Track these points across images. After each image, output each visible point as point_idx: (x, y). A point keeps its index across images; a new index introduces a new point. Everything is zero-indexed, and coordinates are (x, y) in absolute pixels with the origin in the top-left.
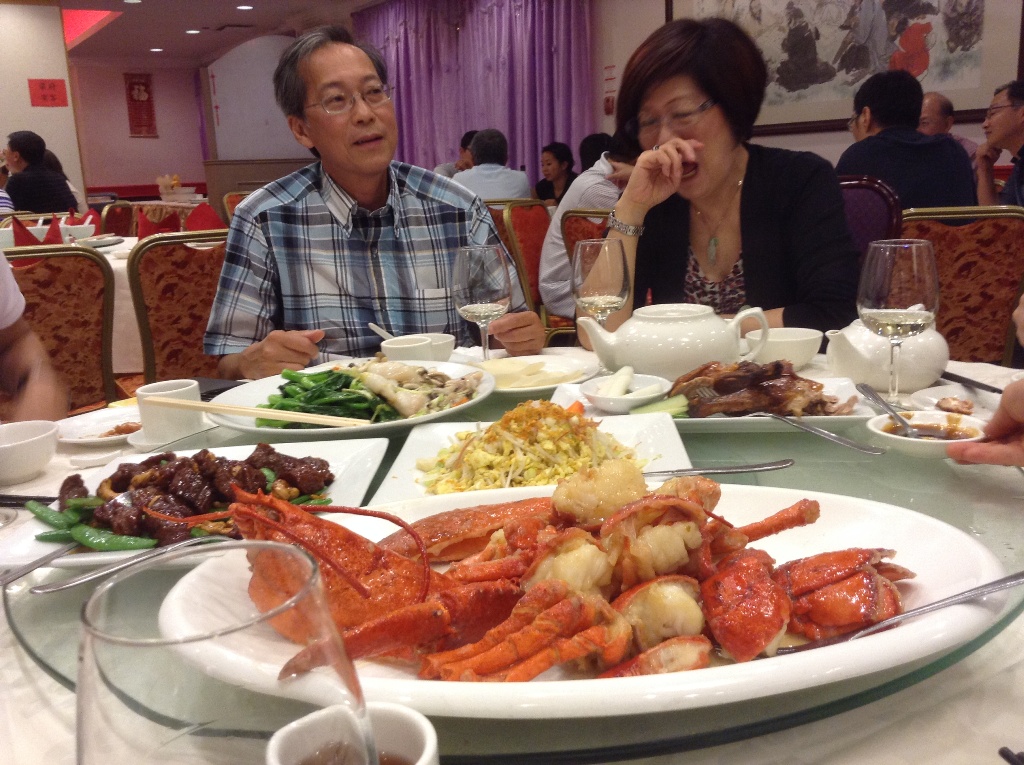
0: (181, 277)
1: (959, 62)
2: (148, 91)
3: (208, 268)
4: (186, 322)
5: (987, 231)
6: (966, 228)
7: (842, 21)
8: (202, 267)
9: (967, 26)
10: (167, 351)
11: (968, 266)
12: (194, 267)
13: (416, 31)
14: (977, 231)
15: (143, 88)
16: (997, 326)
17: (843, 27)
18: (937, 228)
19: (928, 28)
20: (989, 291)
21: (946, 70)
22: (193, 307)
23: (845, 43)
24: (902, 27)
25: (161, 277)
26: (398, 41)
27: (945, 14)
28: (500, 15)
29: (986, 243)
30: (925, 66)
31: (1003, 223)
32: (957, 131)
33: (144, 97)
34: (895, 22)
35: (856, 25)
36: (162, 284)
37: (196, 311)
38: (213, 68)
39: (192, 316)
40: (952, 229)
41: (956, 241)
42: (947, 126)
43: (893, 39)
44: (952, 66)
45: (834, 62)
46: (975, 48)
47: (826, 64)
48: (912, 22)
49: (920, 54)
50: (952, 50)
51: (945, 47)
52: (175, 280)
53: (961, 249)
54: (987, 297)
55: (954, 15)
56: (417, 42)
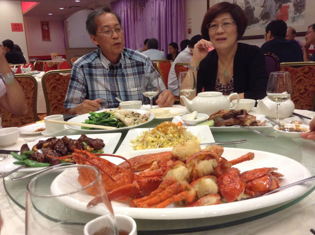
0: (58, 84)
1: (298, 17)
2: (48, 27)
3: (66, 81)
4: (59, 98)
5: (306, 70)
6: (300, 68)
7: (262, 5)
8: (64, 81)
9: (300, 6)
10: (54, 106)
11: (300, 80)
12: (62, 81)
13: (130, 8)
14: (303, 70)
15: (46, 26)
16: (309, 99)
17: (262, 7)
18: (291, 69)
19: (288, 7)
20: (307, 88)
21: (294, 20)
22: (61, 93)
23: (262, 12)
24: (280, 7)
25: (52, 84)
26: (124, 11)
27: (294, 2)
28: (156, 3)
29: (306, 73)
30: (287, 18)
31: (311, 67)
32: (297, 39)
33: (47, 29)
34: (278, 5)
35: (266, 6)
36: (52, 86)
37: (63, 94)
38: (68, 20)
39: (61, 96)
40: (296, 69)
41: (297, 72)
42: (294, 37)
43: (277, 10)
44: (296, 19)
45: (259, 17)
46: (303, 13)
47: (257, 18)
48: (283, 5)
49: (286, 15)
50: (296, 14)
51: (294, 13)
52: (56, 85)
53: (298, 75)
54: (306, 90)
55: (296, 3)
56: (130, 11)
